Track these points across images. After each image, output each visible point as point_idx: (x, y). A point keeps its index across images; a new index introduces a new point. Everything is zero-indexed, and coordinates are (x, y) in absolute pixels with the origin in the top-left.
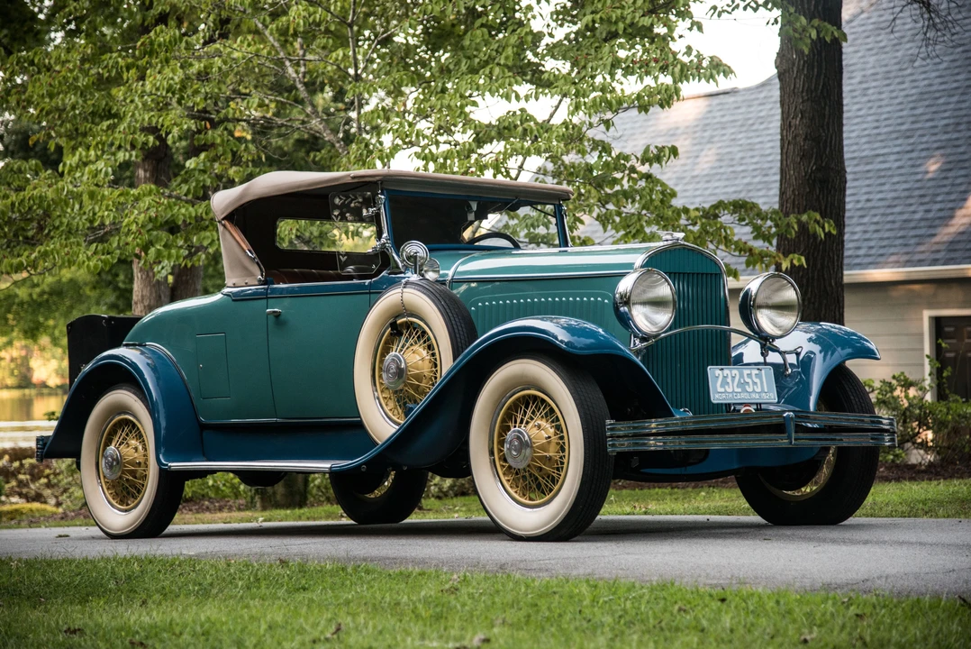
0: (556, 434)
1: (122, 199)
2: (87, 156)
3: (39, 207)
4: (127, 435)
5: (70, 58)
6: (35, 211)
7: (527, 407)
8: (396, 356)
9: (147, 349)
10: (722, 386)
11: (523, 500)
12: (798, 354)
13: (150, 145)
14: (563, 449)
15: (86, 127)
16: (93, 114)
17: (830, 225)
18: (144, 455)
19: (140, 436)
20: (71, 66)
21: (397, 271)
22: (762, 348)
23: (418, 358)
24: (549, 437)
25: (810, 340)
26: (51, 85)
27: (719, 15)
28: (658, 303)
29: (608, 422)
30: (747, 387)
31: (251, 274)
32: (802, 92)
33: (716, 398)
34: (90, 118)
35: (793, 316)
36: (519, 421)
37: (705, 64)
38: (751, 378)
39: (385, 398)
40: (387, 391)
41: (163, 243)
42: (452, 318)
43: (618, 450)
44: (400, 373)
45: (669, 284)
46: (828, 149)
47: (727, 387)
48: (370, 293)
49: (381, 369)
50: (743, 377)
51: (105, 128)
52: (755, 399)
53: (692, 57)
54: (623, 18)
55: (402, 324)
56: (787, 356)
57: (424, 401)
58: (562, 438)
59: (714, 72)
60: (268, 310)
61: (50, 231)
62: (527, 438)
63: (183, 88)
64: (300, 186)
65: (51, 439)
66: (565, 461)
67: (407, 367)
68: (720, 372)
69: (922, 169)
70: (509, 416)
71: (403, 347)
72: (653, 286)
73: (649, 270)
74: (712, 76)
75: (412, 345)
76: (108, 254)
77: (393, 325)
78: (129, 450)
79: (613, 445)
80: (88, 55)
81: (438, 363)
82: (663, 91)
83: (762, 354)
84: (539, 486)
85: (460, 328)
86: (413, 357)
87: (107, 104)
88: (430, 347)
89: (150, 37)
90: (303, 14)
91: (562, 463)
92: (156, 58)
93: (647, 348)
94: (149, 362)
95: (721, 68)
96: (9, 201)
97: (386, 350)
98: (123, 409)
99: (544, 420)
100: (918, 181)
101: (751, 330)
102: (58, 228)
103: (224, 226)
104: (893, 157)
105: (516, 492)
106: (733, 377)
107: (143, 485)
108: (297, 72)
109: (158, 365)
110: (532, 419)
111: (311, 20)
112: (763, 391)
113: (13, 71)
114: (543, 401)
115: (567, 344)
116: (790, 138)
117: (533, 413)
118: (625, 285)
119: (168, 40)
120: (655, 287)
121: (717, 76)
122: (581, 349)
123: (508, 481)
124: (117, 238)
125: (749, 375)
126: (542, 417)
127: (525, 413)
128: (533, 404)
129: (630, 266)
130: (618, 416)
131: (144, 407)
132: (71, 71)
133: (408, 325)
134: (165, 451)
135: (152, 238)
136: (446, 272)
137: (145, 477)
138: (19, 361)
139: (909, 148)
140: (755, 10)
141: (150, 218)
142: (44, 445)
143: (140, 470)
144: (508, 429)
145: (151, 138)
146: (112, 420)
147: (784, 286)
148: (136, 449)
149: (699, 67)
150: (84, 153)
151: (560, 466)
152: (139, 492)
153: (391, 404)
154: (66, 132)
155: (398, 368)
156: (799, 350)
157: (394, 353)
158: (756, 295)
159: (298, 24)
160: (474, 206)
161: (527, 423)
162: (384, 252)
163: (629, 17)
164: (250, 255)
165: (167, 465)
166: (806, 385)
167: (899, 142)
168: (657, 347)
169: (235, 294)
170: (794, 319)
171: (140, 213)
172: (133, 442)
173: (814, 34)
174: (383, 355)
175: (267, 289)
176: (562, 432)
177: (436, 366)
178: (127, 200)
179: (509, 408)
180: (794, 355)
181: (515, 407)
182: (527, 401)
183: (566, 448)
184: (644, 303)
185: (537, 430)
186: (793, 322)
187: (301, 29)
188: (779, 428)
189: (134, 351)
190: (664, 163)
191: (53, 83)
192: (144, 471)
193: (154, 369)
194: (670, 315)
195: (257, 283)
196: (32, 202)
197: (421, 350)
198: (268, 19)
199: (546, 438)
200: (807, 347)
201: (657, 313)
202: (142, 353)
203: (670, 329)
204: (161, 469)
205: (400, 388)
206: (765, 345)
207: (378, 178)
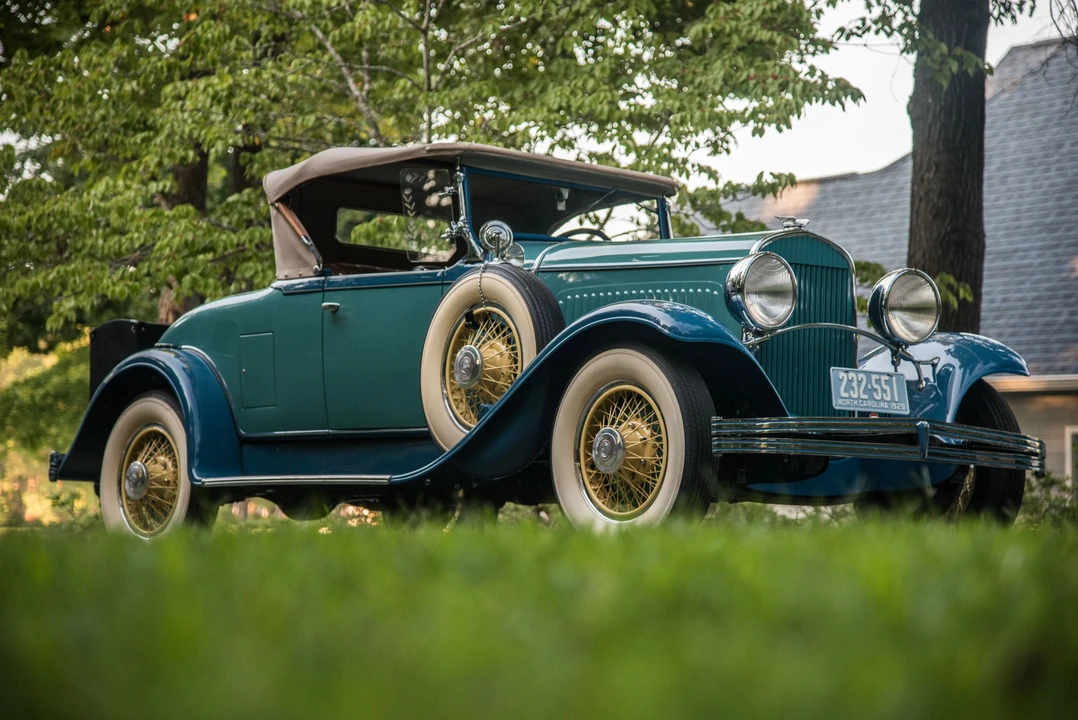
0: (652, 435)
1: (155, 220)
2: (115, 186)
3: (61, 225)
4: (155, 450)
5: (102, 60)
6: (55, 230)
7: (620, 405)
8: (470, 349)
9: (185, 353)
10: (846, 390)
11: (612, 512)
12: (934, 366)
13: (190, 160)
14: (660, 453)
15: (117, 139)
16: (126, 126)
17: (965, 290)
18: (174, 473)
19: (170, 451)
20: (103, 69)
21: (473, 259)
22: (892, 355)
23: (496, 353)
24: (645, 439)
25: (949, 351)
26: (79, 89)
27: (847, 38)
28: (775, 293)
29: (714, 418)
30: (875, 394)
31: (306, 264)
32: (938, 141)
33: (838, 404)
34: (122, 131)
35: (931, 320)
36: (610, 421)
37: (830, 85)
38: (880, 385)
39: (456, 400)
40: (458, 393)
41: (200, 271)
42: (537, 306)
43: (726, 450)
44: (475, 370)
45: (789, 272)
46: (965, 209)
47: (852, 392)
48: (442, 284)
49: (452, 367)
50: (871, 383)
51: (139, 141)
52: (883, 408)
53: (815, 78)
54: (737, 31)
55: (479, 314)
56: (921, 366)
57: (499, 401)
58: (659, 439)
59: (841, 93)
60: (324, 304)
61: (71, 254)
62: (619, 440)
63: (231, 95)
64: (366, 163)
65: (66, 457)
66: (662, 466)
67: (482, 362)
68: (845, 375)
69: (1068, 266)
70: (599, 417)
71: (478, 341)
72: (771, 272)
73: (766, 254)
74: (838, 98)
75: (489, 338)
76: (136, 280)
77: (469, 316)
78: (156, 466)
79: (719, 446)
80: (123, 59)
81: (519, 358)
82: (782, 107)
83: (893, 363)
84: (631, 495)
85: (546, 318)
86: (491, 352)
87: (142, 115)
88: (510, 341)
89: (195, 33)
90: (371, 19)
91: (659, 468)
92: (202, 59)
93: (760, 344)
94: (185, 366)
95: (849, 91)
96: (26, 217)
97: (459, 344)
98: (153, 420)
99: (640, 420)
100: (1062, 280)
101: (882, 335)
102: (79, 251)
103: (278, 209)
104: (1034, 253)
105: (604, 503)
106: (860, 382)
107: (171, 507)
108: (361, 89)
109: (195, 369)
110: (625, 419)
111: (380, 26)
112: (893, 400)
113: (36, 76)
114: (640, 397)
115: (670, 329)
116: (922, 193)
117: (627, 412)
118: (738, 270)
119: (216, 36)
120: (773, 274)
121: (843, 99)
122: (686, 335)
123: (595, 490)
124: (147, 264)
125: (878, 381)
126: (637, 417)
127: (618, 411)
128: (628, 401)
129: (745, 253)
130: (726, 412)
131: (176, 416)
132: (103, 75)
133: (487, 316)
134: (199, 464)
135: (187, 265)
136: (531, 261)
137: (174, 498)
138: (11, 496)
139: (1054, 243)
140: (889, 35)
141: (186, 242)
142: (59, 462)
143: (169, 489)
144: (598, 429)
145: (191, 154)
146: (139, 432)
147: (921, 285)
148: (165, 466)
149: (823, 87)
150: (111, 183)
151: (656, 471)
152: (166, 514)
153: (463, 406)
154: (94, 143)
155: (473, 362)
156: (936, 361)
157: (468, 346)
158: (889, 293)
159: (365, 30)
160: (566, 194)
161: (620, 424)
162: (461, 237)
163: (745, 30)
164: (306, 241)
165: (200, 481)
166: (942, 401)
167: (1042, 235)
168: (772, 343)
169: (286, 288)
170: (931, 323)
171: (174, 236)
172: (162, 458)
173: (955, 67)
174: (455, 351)
175: (324, 282)
176: (660, 432)
177: (516, 362)
178: (161, 221)
179: (600, 407)
180: (930, 367)
181: (606, 405)
182: (620, 398)
183: (664, 451)
184: (759, 293)
185: (632, 432)
186: (930, 327)
187: (368, 36)
188: (911, 439)
189: (167, 354)
190: (778, 194)
191: (82, 87)
192: (173, 490)
193: (191, 375)
194: (789, 307)
195: (312, 274)
196: (52, 219)
197: (499, 344)
198: (330, 25)
199: (641, 440)
200: (945, 359)
201: (774, 304)
202: (177, 356)
203: (788, 324)
204: (193, 486)
205: (474, 387)
206: (897, 352)
207: (457, 152)
